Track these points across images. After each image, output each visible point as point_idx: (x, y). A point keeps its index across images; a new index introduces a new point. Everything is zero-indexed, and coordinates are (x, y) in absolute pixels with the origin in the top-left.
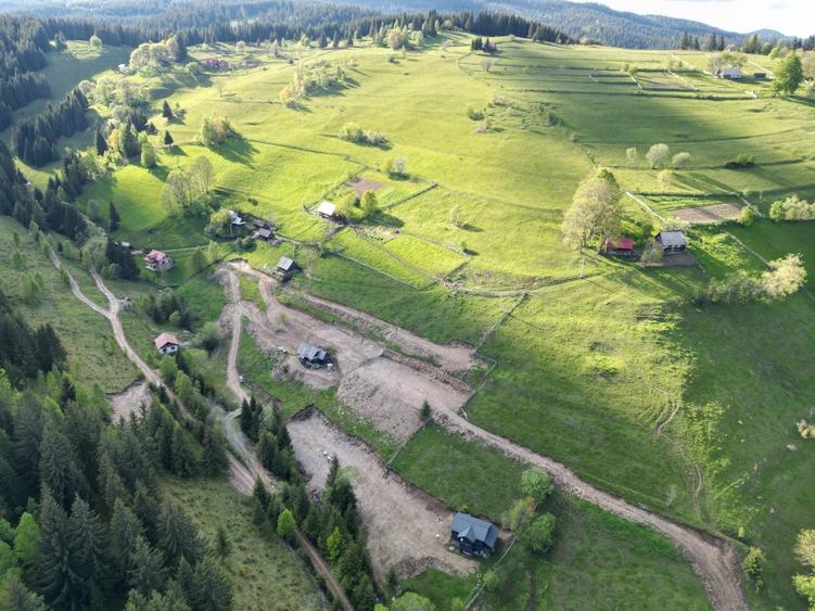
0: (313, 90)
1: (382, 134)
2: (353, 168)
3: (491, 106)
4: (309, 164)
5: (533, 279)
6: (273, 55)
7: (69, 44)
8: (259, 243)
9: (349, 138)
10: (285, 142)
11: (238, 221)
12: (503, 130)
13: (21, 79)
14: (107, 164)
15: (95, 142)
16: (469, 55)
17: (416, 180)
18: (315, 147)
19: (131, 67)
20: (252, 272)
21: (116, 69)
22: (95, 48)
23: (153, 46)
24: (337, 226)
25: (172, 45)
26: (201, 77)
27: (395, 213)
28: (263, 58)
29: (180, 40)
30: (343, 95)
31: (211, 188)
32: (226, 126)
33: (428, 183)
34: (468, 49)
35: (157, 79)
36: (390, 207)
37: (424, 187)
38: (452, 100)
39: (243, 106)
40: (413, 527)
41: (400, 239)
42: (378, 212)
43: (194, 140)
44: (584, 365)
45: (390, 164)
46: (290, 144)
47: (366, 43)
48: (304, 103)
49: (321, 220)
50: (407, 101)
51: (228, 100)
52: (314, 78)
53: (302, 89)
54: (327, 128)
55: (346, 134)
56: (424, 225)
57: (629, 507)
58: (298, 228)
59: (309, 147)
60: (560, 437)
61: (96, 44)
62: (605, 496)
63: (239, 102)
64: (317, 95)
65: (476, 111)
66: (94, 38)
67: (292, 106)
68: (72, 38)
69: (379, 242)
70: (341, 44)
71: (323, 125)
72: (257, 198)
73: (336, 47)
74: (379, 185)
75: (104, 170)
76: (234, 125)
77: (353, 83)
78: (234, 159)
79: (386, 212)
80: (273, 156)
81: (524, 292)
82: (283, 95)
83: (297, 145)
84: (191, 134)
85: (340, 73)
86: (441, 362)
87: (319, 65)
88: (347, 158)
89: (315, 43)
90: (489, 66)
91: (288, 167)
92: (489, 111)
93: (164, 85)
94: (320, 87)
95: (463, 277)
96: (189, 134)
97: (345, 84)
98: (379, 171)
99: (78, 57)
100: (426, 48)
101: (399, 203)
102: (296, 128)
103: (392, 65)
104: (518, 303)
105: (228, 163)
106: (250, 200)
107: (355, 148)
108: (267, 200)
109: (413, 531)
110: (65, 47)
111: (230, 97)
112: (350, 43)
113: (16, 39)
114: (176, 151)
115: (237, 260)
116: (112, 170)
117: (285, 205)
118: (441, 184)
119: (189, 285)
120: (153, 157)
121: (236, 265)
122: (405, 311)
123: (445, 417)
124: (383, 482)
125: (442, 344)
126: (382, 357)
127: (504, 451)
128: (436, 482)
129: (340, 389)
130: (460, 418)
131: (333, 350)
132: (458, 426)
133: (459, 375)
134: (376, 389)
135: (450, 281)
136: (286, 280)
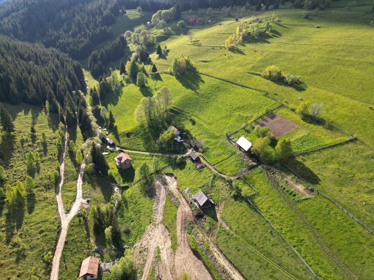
0: (248, 38)
1: (298, 76)
2: (270, 104)
4: (236, 96)
7: (128, 12)
9: (269, 77)
10: (223, 77)
13: (101, 30)
14: (122, 81)
15: (120, 67)
17: (331, 127)
18: (243, 82)
19: (152, 23)
20: (176, 193)
21: (145, 24)
22: (138, 13)
23: (164, 11)
25: (174, 11)
27: (309, 164)
29: (178, 8)
30: (268, 43)
31: (168, 107)
32: (188, 63)
33: (343, 133)
35: (162, 30)
36: (304, 154)
37: (341, 137)
38: (362, 50)
41: (315, 201)
42: (292, 157)
43: (169, 70)
45: (306, 108)
46: (227, 78)
47: (288, 6)
48: (240, 48)
49: (239, 152)
50: (320, 49)
51: (194, 44)
52: (250, 30)
53: (241, 38)
54: (253, 67)
55: (268, 74)
56: (344, 189)
59: (238, 81)
61: (139, 11)
63: (200, 45)
64: (249, 42)
66: (139, 8)
67: (232, 49)
68: (127, 9)
69: (291, 198)
70: (271, 7)
71: (251, 65)
72: (195, 119)
73: (267, 9)
74: (291, 125)
75: (120, 85)
76: (192, 62)
77: (277, 34)
78: (187, 86)
79: (299, 159)
80: (212, 87)
82: (227, 43)
83: (231, 80)
84: (168, 66)
85: (268, 27)
88: (267, 94)
89: (254, 7)
91: (222, 97)
93: (165, 34)
94: (253, 37)
96: (165, 66)
97: (271, 34)
98: (293, 110)
99: (130, 18)
101: (313, 152)
102: (232, 66)
103: (307, 20)
105: (184, 89)
106: (191, 120)
107: (274, 87)
108: (202, 123)
110: (125, 13)
111: (196, 43)
112: (277, 6)
113: (105, 9)
114: (157, 77)
115: (171, 175)
116: (123, 85)
117: (213, 129)
118: (361, 138)
119: (134, 189)
120: (143, 80)
121: (168, 178)
136: (199, 215)
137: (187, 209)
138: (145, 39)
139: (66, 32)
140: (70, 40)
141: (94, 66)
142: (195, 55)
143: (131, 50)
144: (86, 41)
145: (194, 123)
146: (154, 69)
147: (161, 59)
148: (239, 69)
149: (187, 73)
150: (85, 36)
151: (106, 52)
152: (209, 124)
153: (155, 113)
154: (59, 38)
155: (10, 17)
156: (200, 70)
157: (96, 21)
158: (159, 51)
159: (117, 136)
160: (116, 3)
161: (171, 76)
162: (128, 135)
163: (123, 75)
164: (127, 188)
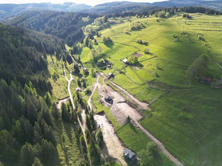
0: (133, 29)
1: (147, 41)
2: (136, 50)
3: (181, 34)
4: (126, 48)
5: (173, 86)
6: (127, 20)
7: (83, 18)
8: (107, 68)
9: (138, 42)
10: (121, 43)
11: (104, 62)
12: (182, 41)
13: (71, 26)
14: (82, 46)
15: (81, 41)
16: (181, 19)
17: (151, 54)
19: (94, 24)
20: (103, 75)
21: (91, 24)
23: (100, 18)
24: (126, 65)
25: (104, 18)
26: (108, 26)
27: (142, 63)
28: (125, 21)
29: (106, 17)
30: (141, 30)
31: (101, 53)
32: (109, 38)
33: (154, 55)
34: (182, 17)
35: (99, 26)
36: (141, 61)
37: (153, 56)
39: (115, 33)
40: (116, 149)
41: (141, 70)
42: (138, 62)
43: (101, 41)
44: (179, 115)
45: (145, 49)
46: (123, 43)
47: (153, 16)
48: (130, 32)
49: (123, 63)
50: (157, 32)
51: (112, 32)
52: (134, 26)
53: (131, 29)
54: (133, 39)
56: (148, 67)
57: (178, 162)
58: (117, 65)
59: (127, 44)
60: (164, 135)
61: (88, 18)
62: (172, 156)
63: (114, 32)
64: (134, 31)
65: (176, 35)
66: (88, 17)
67: (127, 33)
68: (82, 17)
69: (135, 71)
70: (146, 17)
72: (111, 57)
73: (144, 17)
74: (141, 55)
75: (81, 48)
76: (111, 38)
77: (145, 27)
78: (108, 46)
79: (140, 63)
80: (118, 46)
81: (169, 90)
82: (125, 31)
83: (125, 43)
85: (142, 24)
86: (138, 106)
87: (137, 22)
88: (136, 47)
90: (186, 22)
91: (121, 49)
92: (180, 35)
93: (100, 28)
94: (135, 28)
95: (153, 83)
96: (100, 40)
97: (142, 27)
98: (142, 51)
99: (84, 21)
100: (170, 17)
101: (144, 61)
102: (125, 39)
103: (157, 22)
104: (166, 93)
105: (107, 47)
107: (139, 45)
108: (113, 57)
109: (115, 150)
110: (82, 19)
111: (113, 31)
112: (148, 16)
113: (72, 17)
114: (97, 44)
115: (101, 72)
116: (83, 48)
117: (116, 59)
118: (157, 56)
119: (89, 77)
120: (91, 45)
121: (100, 73)
122: (134, 90)
123: (134, 121)
124: (113, 135)
125: (141, 101)
126: (125, 102)
127: (146, 135)
128: (126, 139)
129: (111, 108)
130: (138, 123)
131: (113, 97)
132: (136, 125)
133: (142, 110)
134: (119, 110)
135: (149, 84)
136: (109, 78)
137: (106, 78)
138: (91, 30)
139: (55, 27)
140: (57, 31)
141: (69, 41)
142: (112, 36)
143: (85, 35)
144: (65, 31)
145: (110, 58)
146: (96, 41)
147: (98, 38)
148: (128, 40)
149: (108, 42)
150: (64, 29)
151: (74, 36)
152: (116, 58)
153: (96, 56)
154: (52, 30)
155: (26, 21)
156: (113, 41)
157: (68, 22)
158: (97, 35)
159: (82, 64)
160: (77, 15)
161: (102, 44)
162: (86, 63)
163: (82, 44)
164: (87, 77)
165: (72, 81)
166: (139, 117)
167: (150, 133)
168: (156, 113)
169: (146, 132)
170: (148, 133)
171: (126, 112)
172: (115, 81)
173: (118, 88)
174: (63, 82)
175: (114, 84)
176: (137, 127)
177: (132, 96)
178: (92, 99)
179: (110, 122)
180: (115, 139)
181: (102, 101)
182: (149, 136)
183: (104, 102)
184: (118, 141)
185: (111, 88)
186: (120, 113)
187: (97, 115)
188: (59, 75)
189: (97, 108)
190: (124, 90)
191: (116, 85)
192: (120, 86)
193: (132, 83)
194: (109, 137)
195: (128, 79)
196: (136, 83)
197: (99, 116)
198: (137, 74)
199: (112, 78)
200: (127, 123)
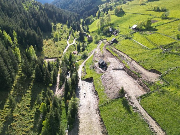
1: (166, 8)
4: (138, 17)
8: (113, 35)
11: (111, 30)
20: (106, 42)
21: (108, 3)
24: (135, 31)
35: (114, 4)
36: (156, 26)
37: (173, 20)
39: (129, 6)
41: (153, 35)
42: (151, 27)
43: (113, 13)
48: (146, 4)
49: (132, 30)
55: (154, 9)
56: (166, 31)
59: (140, 13)
64: (151, 2)
69: (145, 35)
71: (148, 8)
74: (156, 21)
75: (93, 20)
79: (154, 27)
80: (129, 16)
83: (138, 13)
88: (151, 15)
91: (132, 18)
95: (172, 47)
99: (102, 1)
108: (121, 26)
115: (105, 39)
122: (140, 56)
123: (130, 98)
124: (95, 112)
125: (147, 70)
126: (123, 69)
127: (149, 126)
128: (111, 123)
129: (103, 75)
130: (137, 100)
131: (109, 63)
132: (133, 103)
133: (147, 83)
134: (112, 78)
135: (165, 48)
136: (112, 44)
137: (108, 44)
138: (106, 7)
139: (76, 7)
140: (77, 9)
142: (125, 8)
145: (118, 27)
147: (111, 11)
148: (143, 10)
149: (120, 13)
150: (83, 7)
152: (125, 26)
153: (104, 25)
154: (73, 9)
156: (126, 12)
157: (88, 2)
159: (89, 33)
161: (114, 15)
162: (93, 32)
163: (95, 17)
164: (90, 44)
165: (73, 46)
166: (141, 92)
167: (157, 123)
168: (172, 90)
169: (149, 120)
170: (154, 122)
171: (121, 82)
172: (116, 47)
173: (118, 53)
174: (62, 44)
175: (115, 50)
176: (134, 108)
177: (136, 63)
178: (85, 64)
179: (96, 93)
180: (96, 118)
181: (94, 66)
182: (155, 129)
183: (97, 68)
184: (99, 123)
185: (110, 54)
186: (112, 82)
187: (84, 81)
188: (62, 39)
189: (86, 73)
190: (125, 56)
191: (116, 51)
192: (122, 52)
193: (139, 48)
194: (88, 114)
195: (134, 44)
196: (143, 48)
197: (86, 83)
198: (147, 39)
199: (114, 44)
200: (118, 98)
